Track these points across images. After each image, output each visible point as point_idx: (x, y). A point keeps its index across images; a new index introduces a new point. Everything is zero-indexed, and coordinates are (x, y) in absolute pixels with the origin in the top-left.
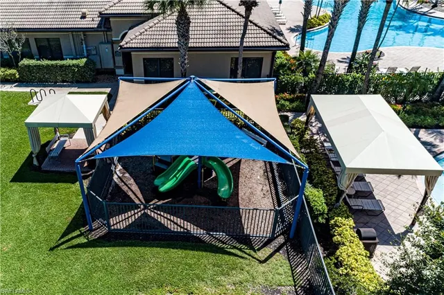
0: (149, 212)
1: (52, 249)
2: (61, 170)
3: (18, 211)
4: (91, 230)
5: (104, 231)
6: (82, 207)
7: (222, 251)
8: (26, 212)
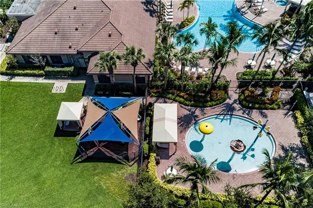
0: (100, 148)
1: (71, 164)
2: (70, 130)
3: (59, 149)
4: (82, 156)
5: (86, 156)
6: (78, 150)
7: (120, 163)
8: (62, 150)
